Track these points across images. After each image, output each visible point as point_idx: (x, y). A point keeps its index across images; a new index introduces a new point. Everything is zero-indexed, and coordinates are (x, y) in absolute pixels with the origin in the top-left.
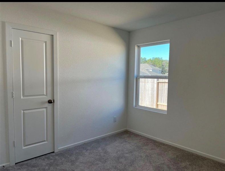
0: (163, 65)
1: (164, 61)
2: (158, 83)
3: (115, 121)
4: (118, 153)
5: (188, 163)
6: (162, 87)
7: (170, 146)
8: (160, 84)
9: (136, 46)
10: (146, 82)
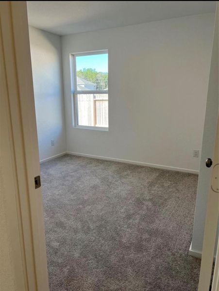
0: (97, 80)
1: (98, 73)
2: (95, 101)
3: (53, 145)
4: (63, 173)
5: (129, 172)
6: (100, 106)
7: (113, 161)
8: (97, 102)
9: (70, 54)
10: (81, 100)
